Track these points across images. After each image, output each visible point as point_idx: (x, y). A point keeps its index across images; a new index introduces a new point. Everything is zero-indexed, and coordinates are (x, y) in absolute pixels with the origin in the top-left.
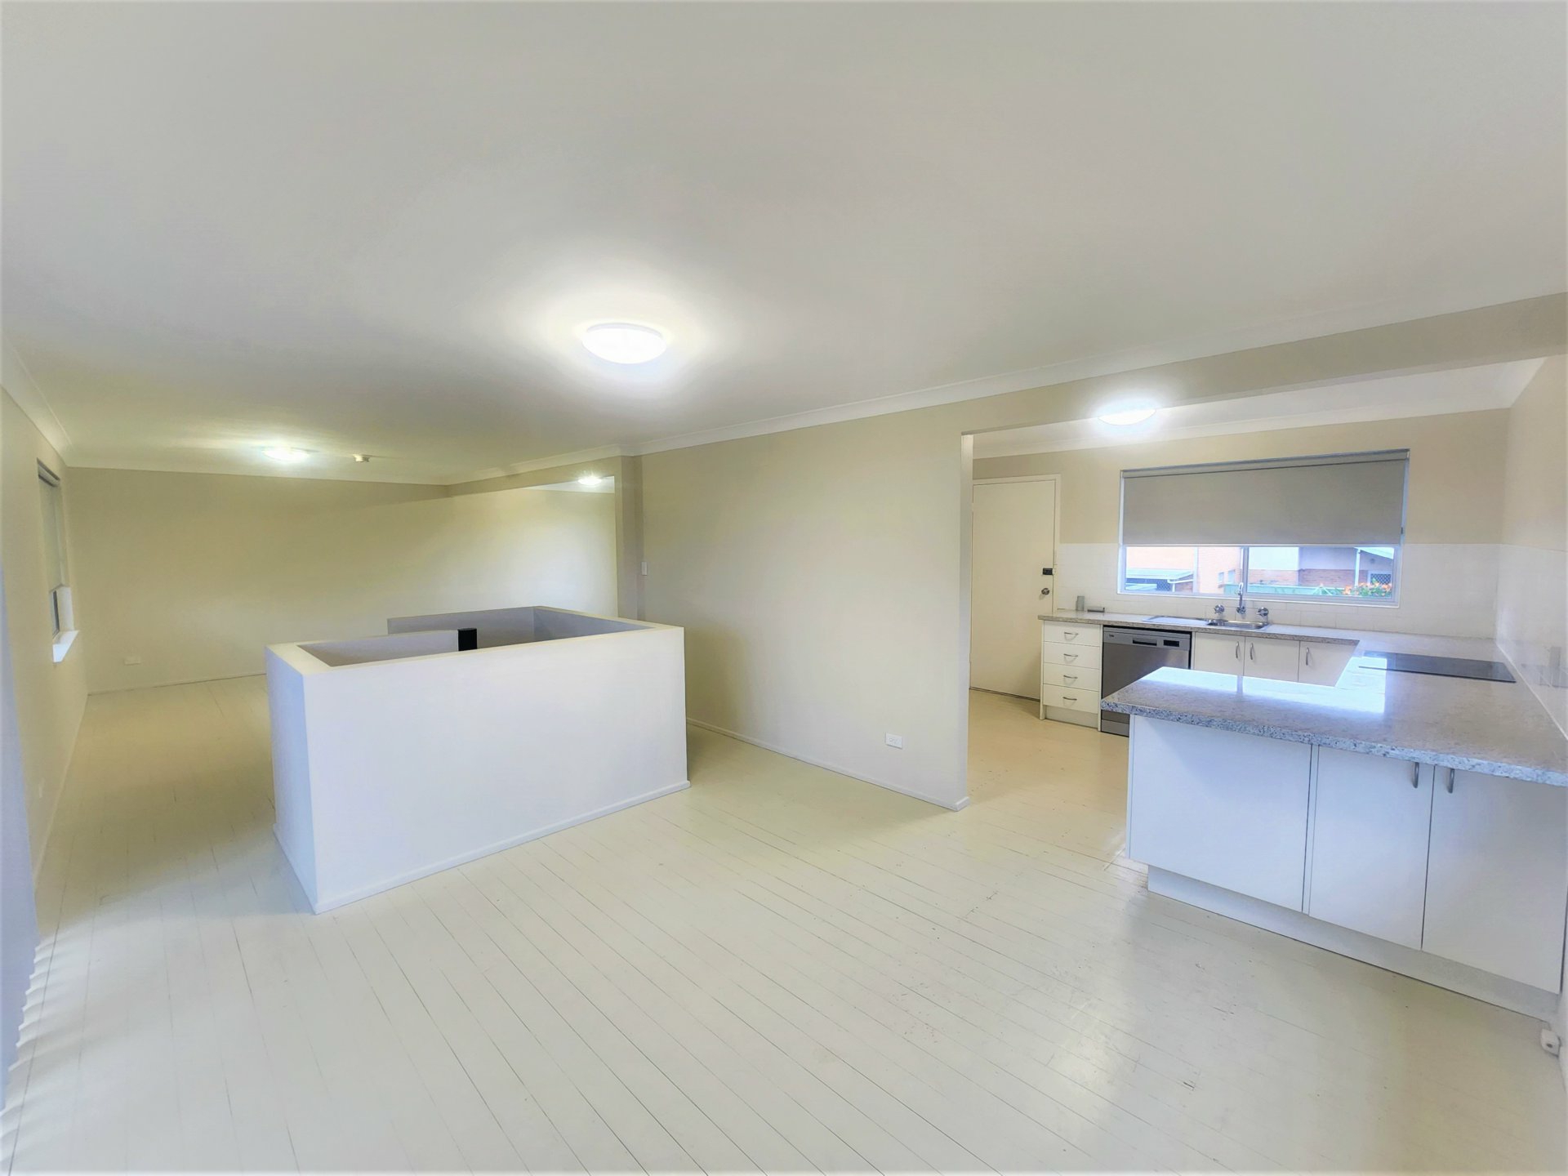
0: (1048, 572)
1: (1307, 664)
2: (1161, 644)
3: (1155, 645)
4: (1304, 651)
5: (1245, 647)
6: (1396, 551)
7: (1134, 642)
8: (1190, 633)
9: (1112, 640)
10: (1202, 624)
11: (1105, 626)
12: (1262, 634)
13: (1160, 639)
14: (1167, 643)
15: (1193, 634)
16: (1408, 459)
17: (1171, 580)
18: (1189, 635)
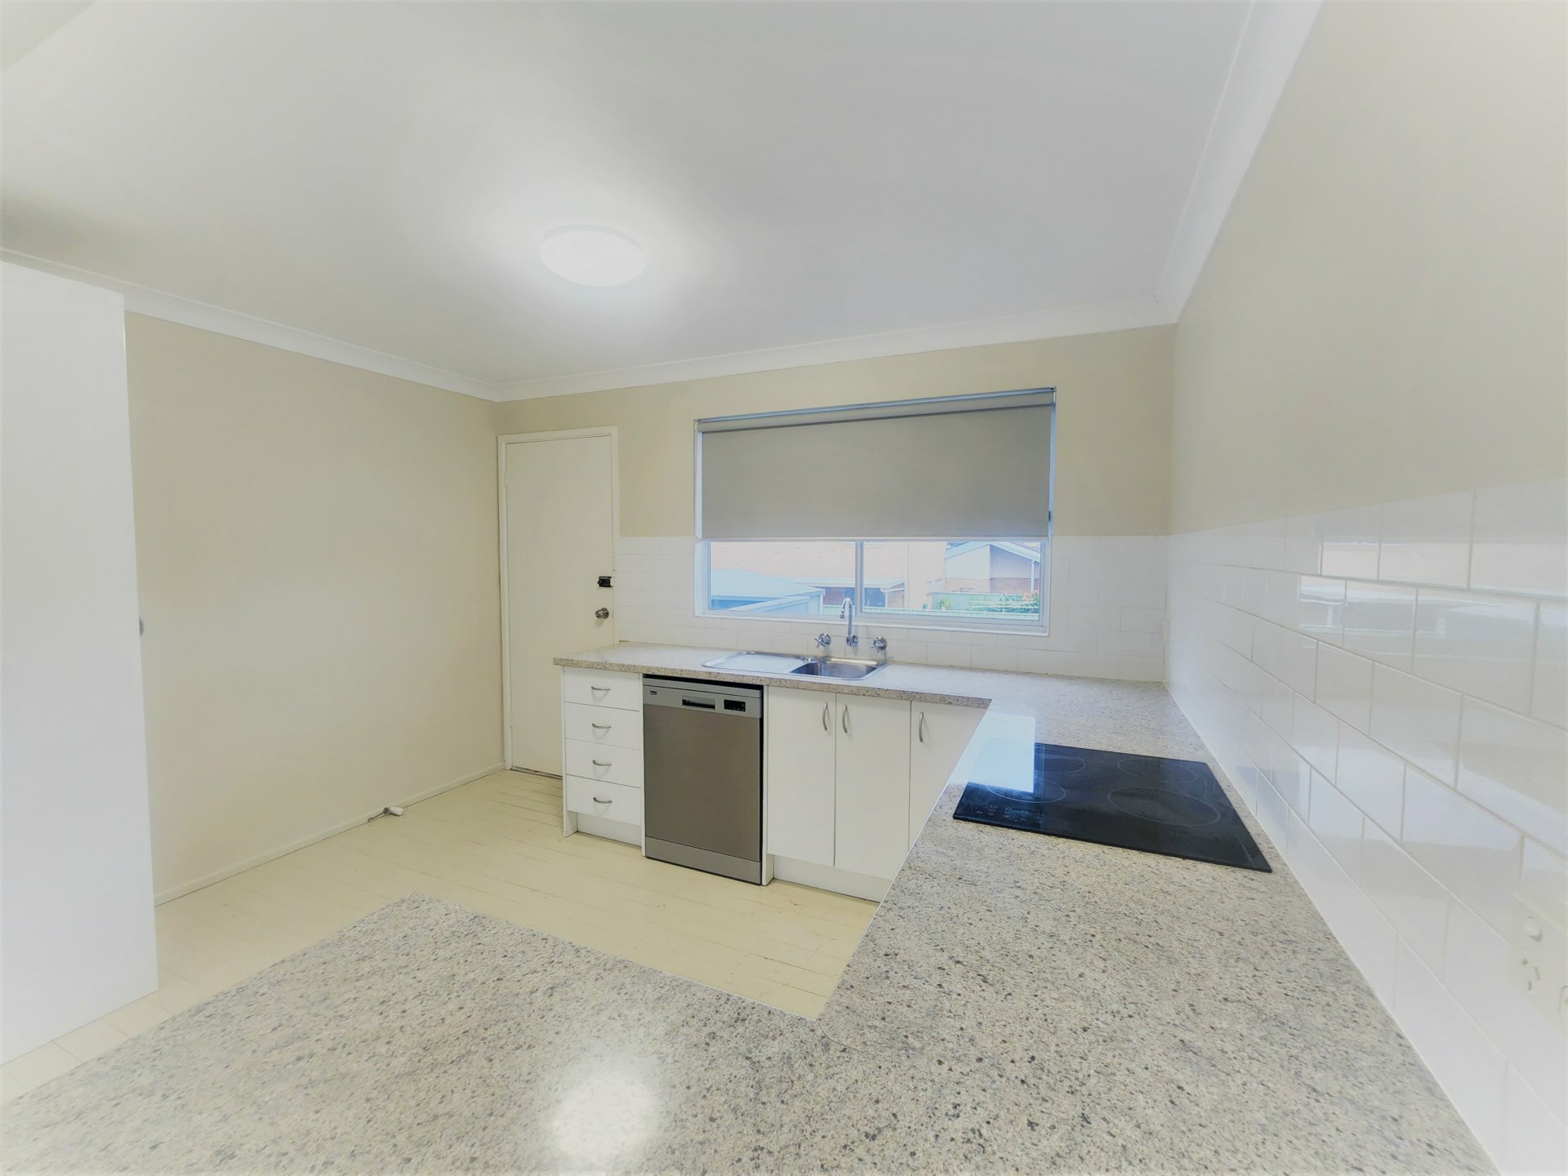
0: (604, 582)
1: (921, 741)
2: (720, 707)
3: (713, 707)
4: (916, 717)
5: (836, 711)
6: (1043, 548)
7: (685, 703)
8: (760, 688)
9: (655, 700)
10: (783, 669)
11: (647, 676)
12: (859, 688)
13: (719, 696)
14: (729, 705)
15: (765, 689)
16: (1053, 405)
17: (884, 589)
18: (757, 693)
